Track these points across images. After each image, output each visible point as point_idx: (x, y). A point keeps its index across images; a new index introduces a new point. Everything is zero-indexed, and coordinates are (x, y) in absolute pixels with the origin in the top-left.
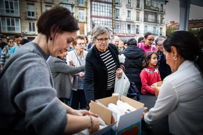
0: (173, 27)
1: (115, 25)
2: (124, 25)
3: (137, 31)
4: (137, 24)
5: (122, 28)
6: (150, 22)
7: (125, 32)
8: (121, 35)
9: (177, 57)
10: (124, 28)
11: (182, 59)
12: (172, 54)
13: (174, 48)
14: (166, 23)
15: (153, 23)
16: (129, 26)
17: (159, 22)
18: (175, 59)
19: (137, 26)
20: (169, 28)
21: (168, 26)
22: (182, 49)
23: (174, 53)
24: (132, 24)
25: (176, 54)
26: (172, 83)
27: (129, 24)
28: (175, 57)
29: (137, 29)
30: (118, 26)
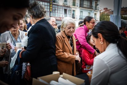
0: (106, 13)
1: (52, 9)
2: (61, 10)
3: (73, 16)
4: (73, 9)
5: (59, 12)
6: (85, 8)
7: (61, 17)
8: (58, 19)
9: (103, 41)
10: (61, 12)
11: (108, 43)
12: (99, 39)
13: (100, 35)
14: (100, 10)
15: (88, 8)
16: (65, 10)
17: (94, 8)
18: (101, 43)
19: (73, 11)
20: (103, 14)
21: (101, 12)
22: (106, 35)
23: (100, 38)
24: (68, 9)
25: (102, 39)
26: (103, 60)
27: (66, 8)
28: (102, 41)
29: (73, 14)
30: (55, 10)
